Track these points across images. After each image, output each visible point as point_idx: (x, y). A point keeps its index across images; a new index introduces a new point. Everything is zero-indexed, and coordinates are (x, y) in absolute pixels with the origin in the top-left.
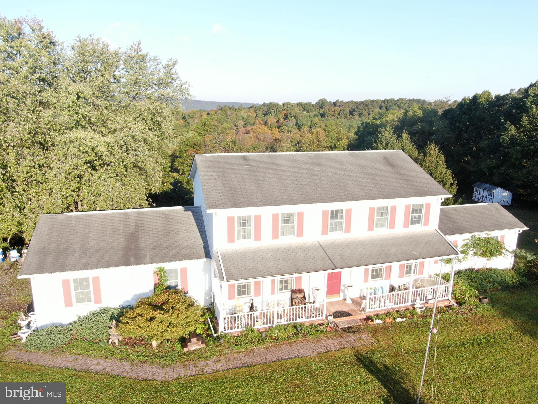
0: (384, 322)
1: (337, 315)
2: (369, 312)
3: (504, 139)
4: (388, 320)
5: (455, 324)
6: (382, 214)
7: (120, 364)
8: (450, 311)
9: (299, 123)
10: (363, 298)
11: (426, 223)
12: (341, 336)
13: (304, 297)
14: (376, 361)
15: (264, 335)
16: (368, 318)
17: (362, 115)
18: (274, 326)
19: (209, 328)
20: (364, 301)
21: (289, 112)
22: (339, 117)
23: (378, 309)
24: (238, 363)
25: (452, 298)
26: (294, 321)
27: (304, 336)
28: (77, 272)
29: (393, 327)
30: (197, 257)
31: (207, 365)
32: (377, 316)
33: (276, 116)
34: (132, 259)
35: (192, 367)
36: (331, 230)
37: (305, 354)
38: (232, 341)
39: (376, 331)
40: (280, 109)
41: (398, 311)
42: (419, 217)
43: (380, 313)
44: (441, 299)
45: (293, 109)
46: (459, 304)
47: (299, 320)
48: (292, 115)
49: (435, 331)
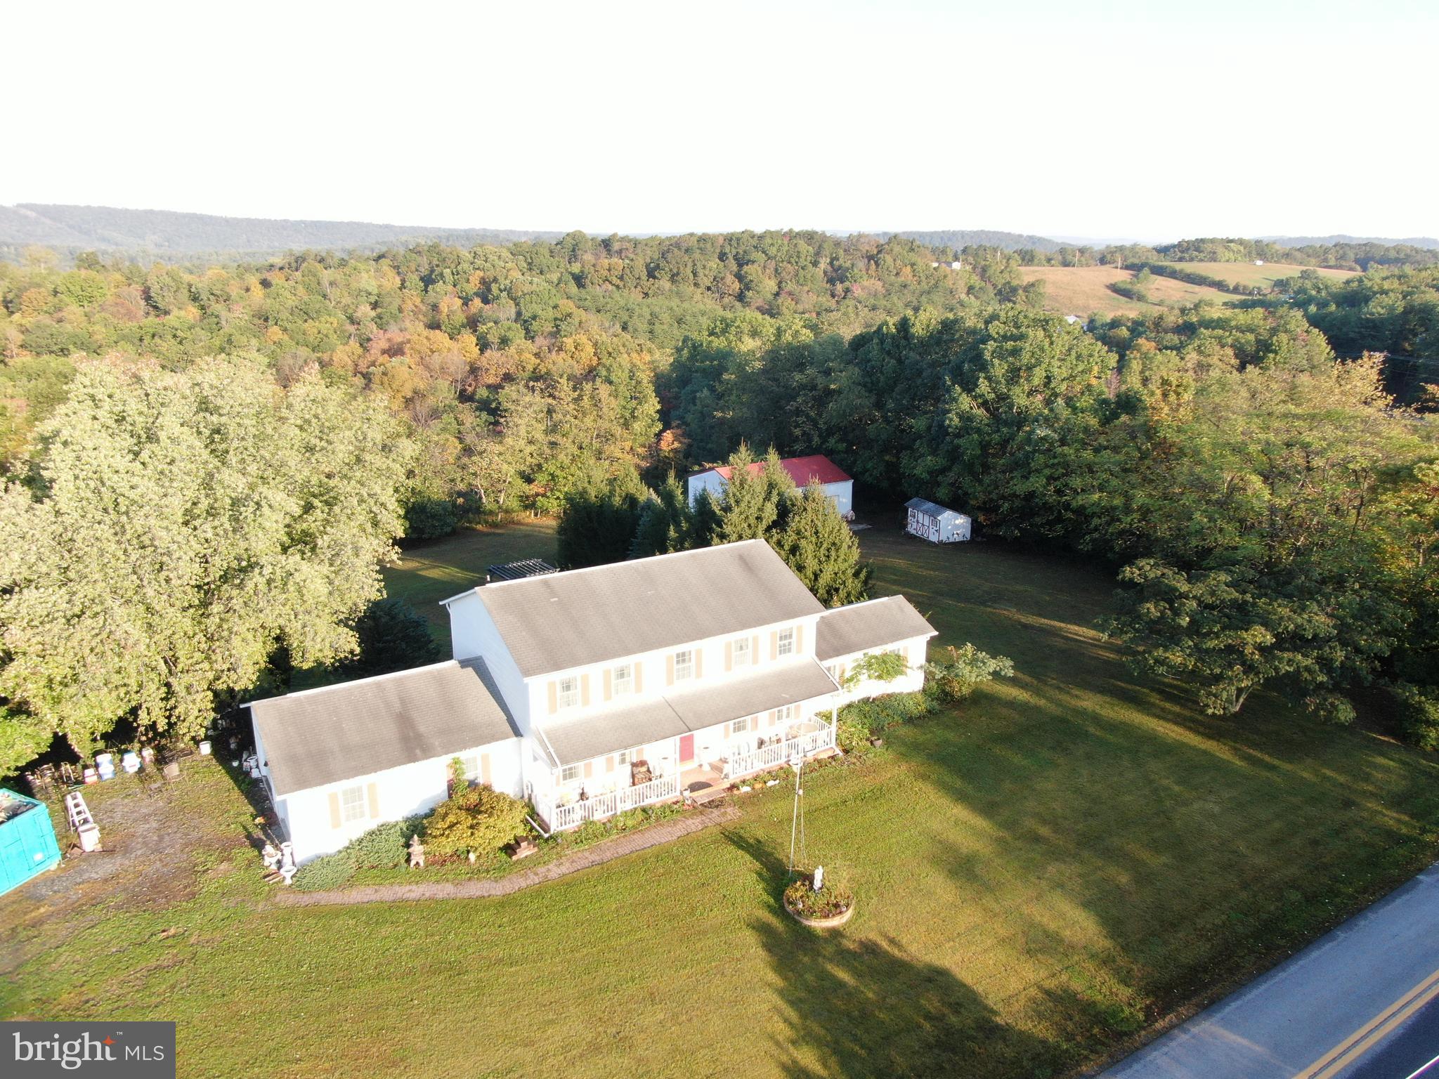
0: (753, 789)
1: (695, 787)
2: (733, 779)
3: (951, 420)
4: (758, 786)
5: (838, 779)
6: (741, 648)
7: (439, 887)
8: (833, 763)
9: (526, 315)
10: (725, 761)
11: (799, 651)
12: (701, 813)
13: (649, 771)
14: (745, 835)
15: (608, 825)
16: (733, 787)
17: (679, 278)
18: (618, 813)
19: (532, 828)
20: (725, 765)
21: (490, 274)
22: (621, 284)
23: (745, 773)
24: (586, 863)
25: (837, 745)
26: (642, 804)
27: (658, 819)
28: (351, 780)
29: (763, 793)
30: (504, 737)
31: (549, 870)
32: (744, 782)
33: (458, 287)
34: (418, 752)
35: (532, 876)
36: (678, 678)
37: (663, 841)
38: (569, 840)
39: (744, 802)
40: (465, 266)
41: (769, 772)
42: (790, 644)
43: (747, 778)
44: (823, 748)
45: (502, 264)
46: (846, 752)
47: (647, 802)
48: (502, 287)
49: (801, 792)
